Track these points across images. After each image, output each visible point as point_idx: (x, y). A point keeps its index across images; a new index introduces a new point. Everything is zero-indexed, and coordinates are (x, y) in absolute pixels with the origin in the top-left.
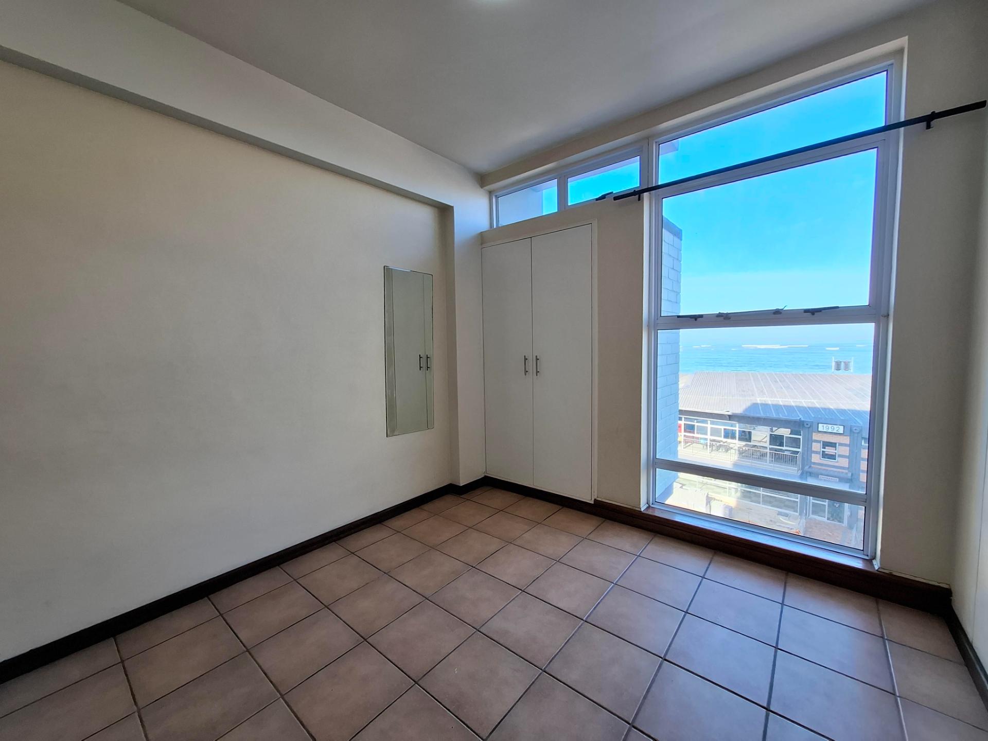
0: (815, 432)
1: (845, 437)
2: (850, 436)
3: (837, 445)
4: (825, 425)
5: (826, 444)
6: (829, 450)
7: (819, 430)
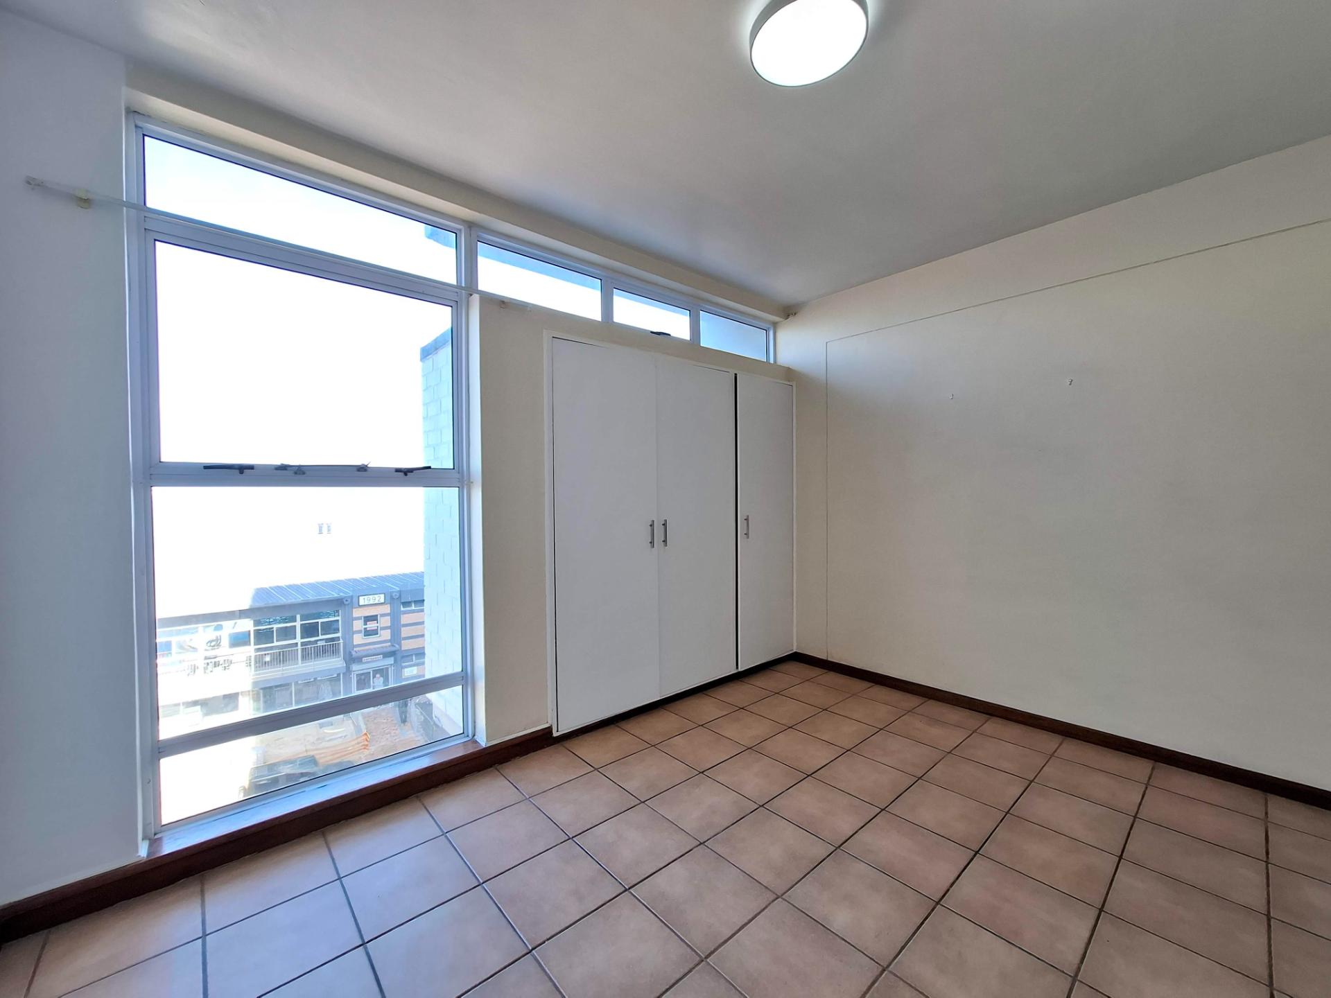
0: (355, 608)
1: (386, 606)
2: (390, 604)
3: (379, 616)
4: (366, 597)
5: (368, 619)
6: (372, 625)
7: (361, 604)
